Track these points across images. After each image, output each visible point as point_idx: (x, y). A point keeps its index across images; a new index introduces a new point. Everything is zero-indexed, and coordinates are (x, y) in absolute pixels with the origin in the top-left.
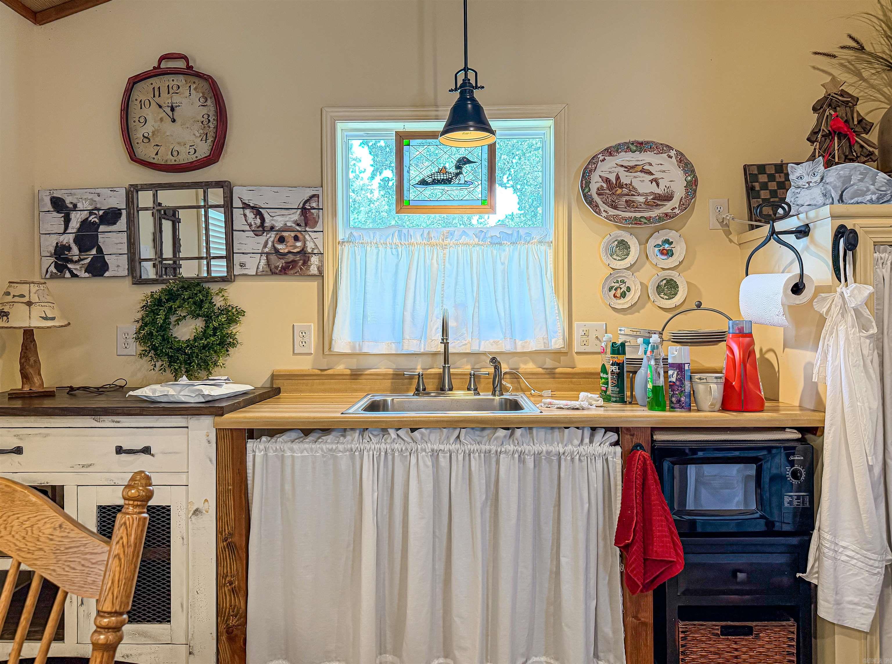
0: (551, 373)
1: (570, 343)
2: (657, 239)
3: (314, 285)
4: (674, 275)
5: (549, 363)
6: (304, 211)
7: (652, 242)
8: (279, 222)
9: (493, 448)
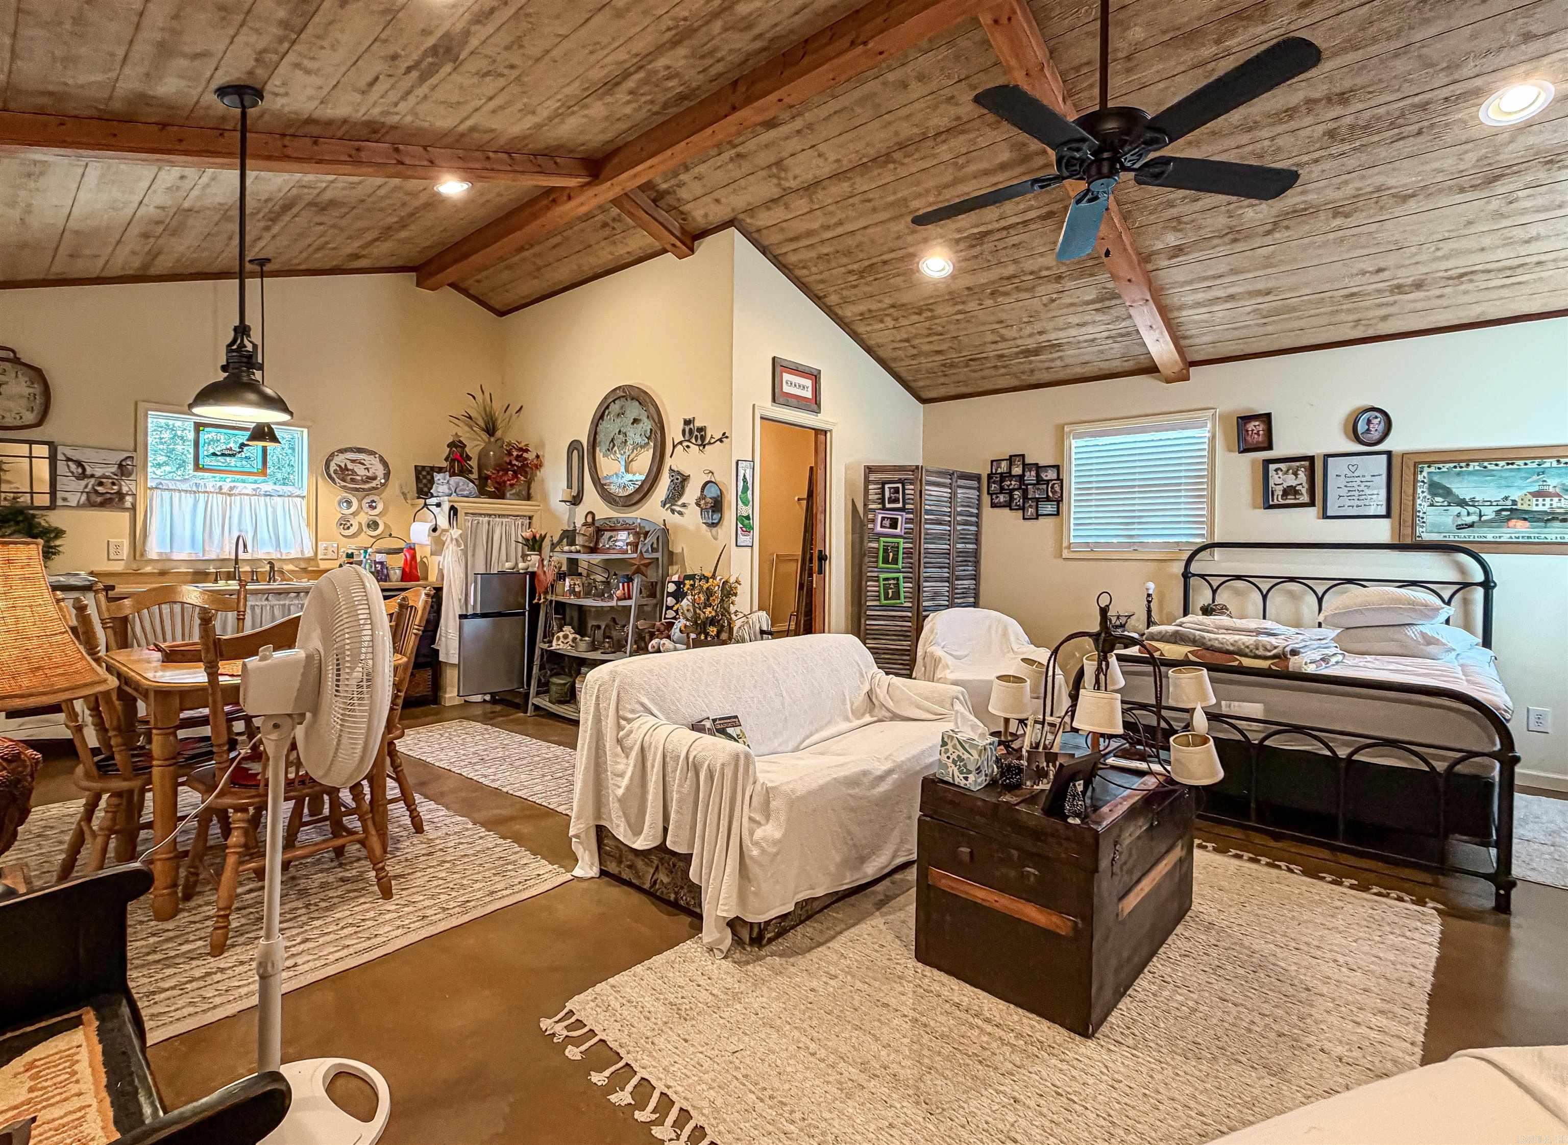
0: (304, 570)
1: (316, 554)
2: (368, 500)
3: (127, 515)
4: (377, 519)
5: (303, 565)
6: (120, 466)
7: (365, 501)
8: (99, 472)
9: (287, 602)
